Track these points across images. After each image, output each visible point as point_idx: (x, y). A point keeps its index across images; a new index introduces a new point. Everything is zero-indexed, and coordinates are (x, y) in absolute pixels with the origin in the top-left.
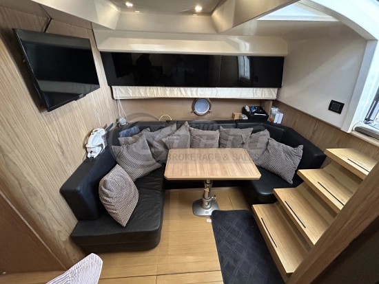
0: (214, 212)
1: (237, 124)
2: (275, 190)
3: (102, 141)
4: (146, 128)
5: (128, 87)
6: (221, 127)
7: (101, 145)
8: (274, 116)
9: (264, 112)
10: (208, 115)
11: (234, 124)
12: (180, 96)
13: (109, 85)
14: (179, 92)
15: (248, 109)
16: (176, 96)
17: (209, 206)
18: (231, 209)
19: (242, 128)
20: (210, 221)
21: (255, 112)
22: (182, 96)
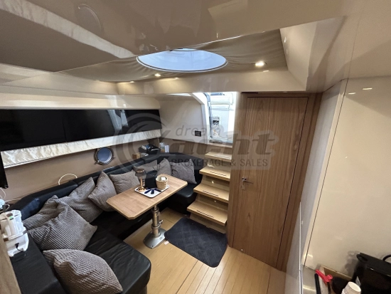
0: (165, 235)
2: (195, 189)
4: (51, 196)
8: (164, 148)
9: (156, 148)
10: (113, 161)
11: (143, 162)
14: (85, 145)
15: (144, 148)
18: (173, 224)
20: (167, 242)
21: (151, 149)
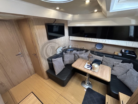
0: (88, 88)
1: (114, 56)
2: (119, 92)
3: (61, 50)
4: (75, 50)
5: (73, 37)
6: (104, 56)
7: (60, 51)
9: (135, 54)
10: (102, 50)
11: (112, 56)
12: (89, 41)
13: (69, 36)
14: (89, 40)
15: (123, 51)
16: (88, 41)
17: (87, 85)
18: (98, 92)
19: (115, 59)
20: (85, 90)
21: (128, 53)
22: (90, 41)
